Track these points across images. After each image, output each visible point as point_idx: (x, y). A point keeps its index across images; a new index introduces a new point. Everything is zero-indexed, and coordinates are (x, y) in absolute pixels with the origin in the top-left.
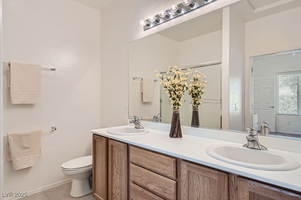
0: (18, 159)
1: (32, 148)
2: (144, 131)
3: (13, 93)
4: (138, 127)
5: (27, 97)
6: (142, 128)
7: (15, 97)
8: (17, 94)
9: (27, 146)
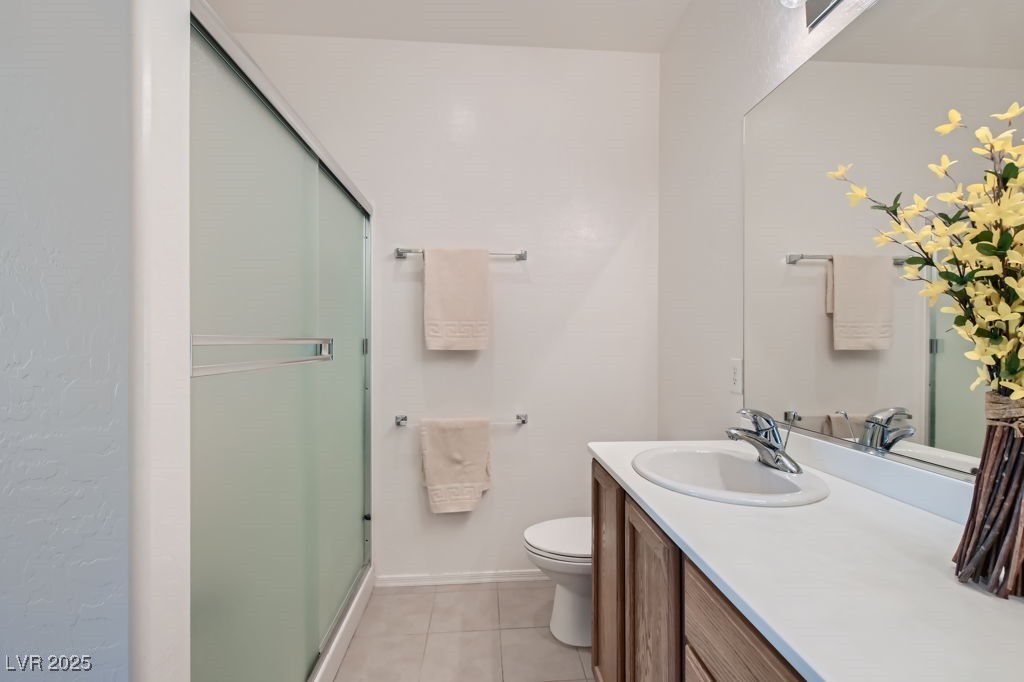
0: (438, 486)
1: (470, 465)
2: (794, 489)
3: (430, 324)
4: (772, 463)
5: (458, 334)
6: (794, 469)
7: (432, 333)
8: (436, 325)
9: (458, 456)
